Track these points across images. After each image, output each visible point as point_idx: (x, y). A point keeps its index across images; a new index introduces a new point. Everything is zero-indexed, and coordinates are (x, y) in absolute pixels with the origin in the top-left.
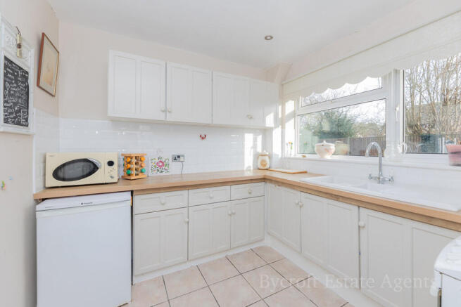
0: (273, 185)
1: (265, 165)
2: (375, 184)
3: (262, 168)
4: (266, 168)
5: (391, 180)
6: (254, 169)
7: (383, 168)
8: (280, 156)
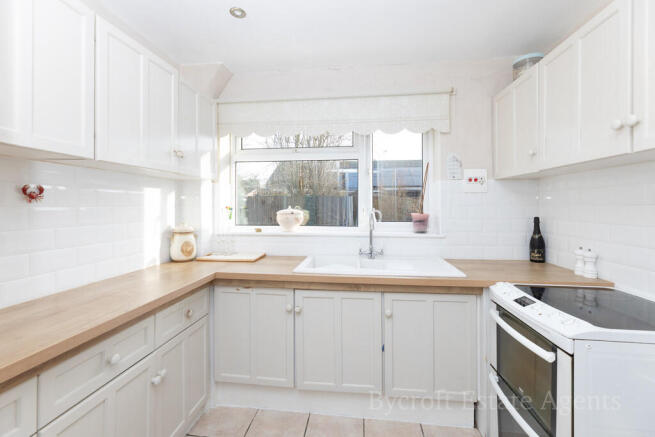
0: (233, 290)
1: (190, 253)
2: (367, 260)
3: (184, 258)
4: (192, 256)
5: (382, 253)
6: (163, 263)
7: (374, 240)
8: (211, 232)
